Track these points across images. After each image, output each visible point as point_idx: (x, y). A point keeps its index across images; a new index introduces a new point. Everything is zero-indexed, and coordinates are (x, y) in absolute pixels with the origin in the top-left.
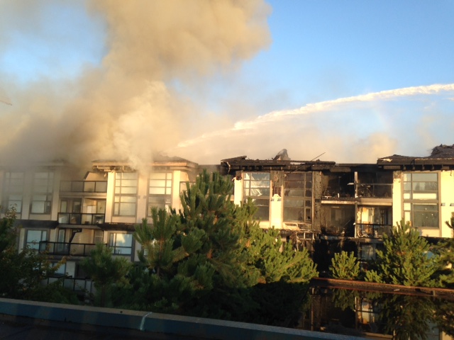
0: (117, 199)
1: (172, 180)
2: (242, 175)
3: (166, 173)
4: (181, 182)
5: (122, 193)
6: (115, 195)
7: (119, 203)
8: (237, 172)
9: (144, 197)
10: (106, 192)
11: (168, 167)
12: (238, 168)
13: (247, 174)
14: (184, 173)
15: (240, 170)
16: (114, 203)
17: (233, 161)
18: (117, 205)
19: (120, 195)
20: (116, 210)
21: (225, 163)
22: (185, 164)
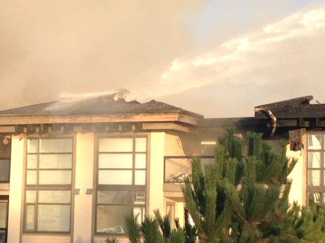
0: (31, 197)
1: (147, 153)
2: (304, 138)
3: (134, 138)
4: (166, 158)
5: (42, 182)
6: (28, 187)
7: (36, 204)
8: (292, 133)
9: (89, 192)
10: (8, 181)
11: (139, 125)
12: (294, 123)
13: (314, 138)
14: (174, 138)
15: (298, 127)
16: (25, 205)
17: (283, 108)
18: (31, 210)
19: (38, 187)
20: (30, 219)
21: (265, 113)
22: (175, 117)
